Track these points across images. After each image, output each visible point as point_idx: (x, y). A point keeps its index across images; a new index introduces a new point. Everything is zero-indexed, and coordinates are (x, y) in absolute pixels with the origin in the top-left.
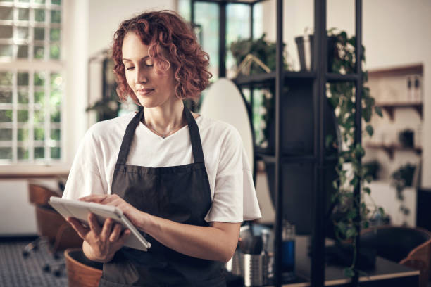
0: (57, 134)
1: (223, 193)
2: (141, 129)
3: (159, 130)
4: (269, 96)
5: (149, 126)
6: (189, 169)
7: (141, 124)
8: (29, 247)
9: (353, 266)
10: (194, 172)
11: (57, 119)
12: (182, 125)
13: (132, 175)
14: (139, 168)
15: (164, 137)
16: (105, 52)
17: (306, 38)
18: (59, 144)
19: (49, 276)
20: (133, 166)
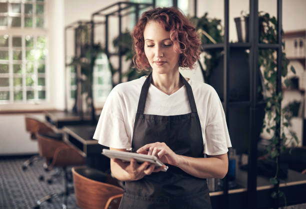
0: (42, 81)
1: (217, 135)
2: (152, 89)
3: (164, 89)
4: (209, 57)
5: (157, 86)
6: (189, 117)
7: (152, 85)
8: (26, 163)
9: (276, 177)
10: (192, 119)
11: (42, 70)
12: (180, 87)
13: (150, 121)
14: (155, 116)
15: (169, 94)
16: (80, 22)
17: (242, 19)
18: (44, 88)
19: (44, 184)
20: (150, 115)
